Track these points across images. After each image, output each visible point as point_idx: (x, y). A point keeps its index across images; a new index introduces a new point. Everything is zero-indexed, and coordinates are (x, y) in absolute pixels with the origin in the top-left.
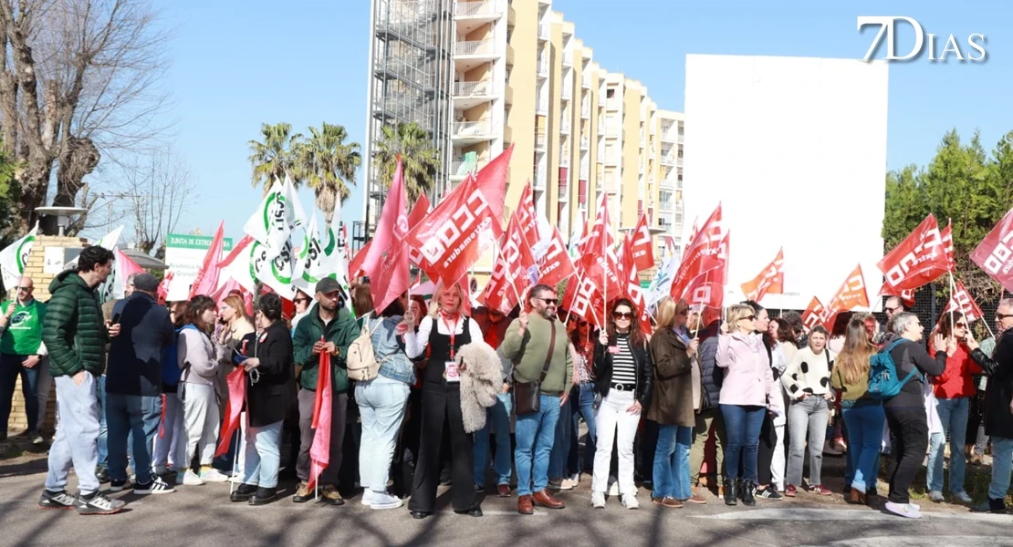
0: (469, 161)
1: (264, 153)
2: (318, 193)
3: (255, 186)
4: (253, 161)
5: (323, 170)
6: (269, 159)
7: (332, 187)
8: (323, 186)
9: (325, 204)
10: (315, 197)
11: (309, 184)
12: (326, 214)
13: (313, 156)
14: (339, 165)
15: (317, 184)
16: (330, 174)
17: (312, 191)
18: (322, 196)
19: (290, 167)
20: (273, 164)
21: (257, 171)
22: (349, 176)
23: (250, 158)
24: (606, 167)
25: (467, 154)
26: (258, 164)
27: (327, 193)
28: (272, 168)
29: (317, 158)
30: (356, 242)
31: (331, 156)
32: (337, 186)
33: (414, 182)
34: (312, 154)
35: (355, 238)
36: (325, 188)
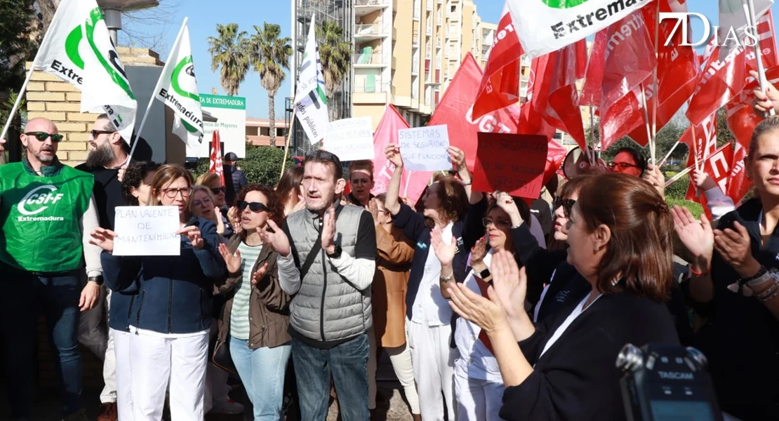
0: (366, 53)
1: (219, 46)
2: (262, 76)
3: (214, 71)
4: (212, 52)
5: (265, 58)
6: (223, 51)
7: (273, 71)
8: (266, 70)
9: (268, 84)
10: (260, 78)
11: (256, 69)
12: (268, 91)
13: (258, 48)
14: (277, 55)
15: (261, 69)
16: (271, 62)
17: (258, 74)
18: (265, 78)
19: (239, 57)
20: (227, 54)
21: (215, 59)
22: (285, 64)
23: (209, 50)
24: (451, 61)
25: (365, 49)
26: (216, 55)
27: (269, 76)
28: (227, 58)
29: (260, 51)
30: (288, 112)
31: (271, 48)
32: (277, 71)
33: (335, 67)
34: (257, 46)
35: (287, 110)
36: (268, 72)
